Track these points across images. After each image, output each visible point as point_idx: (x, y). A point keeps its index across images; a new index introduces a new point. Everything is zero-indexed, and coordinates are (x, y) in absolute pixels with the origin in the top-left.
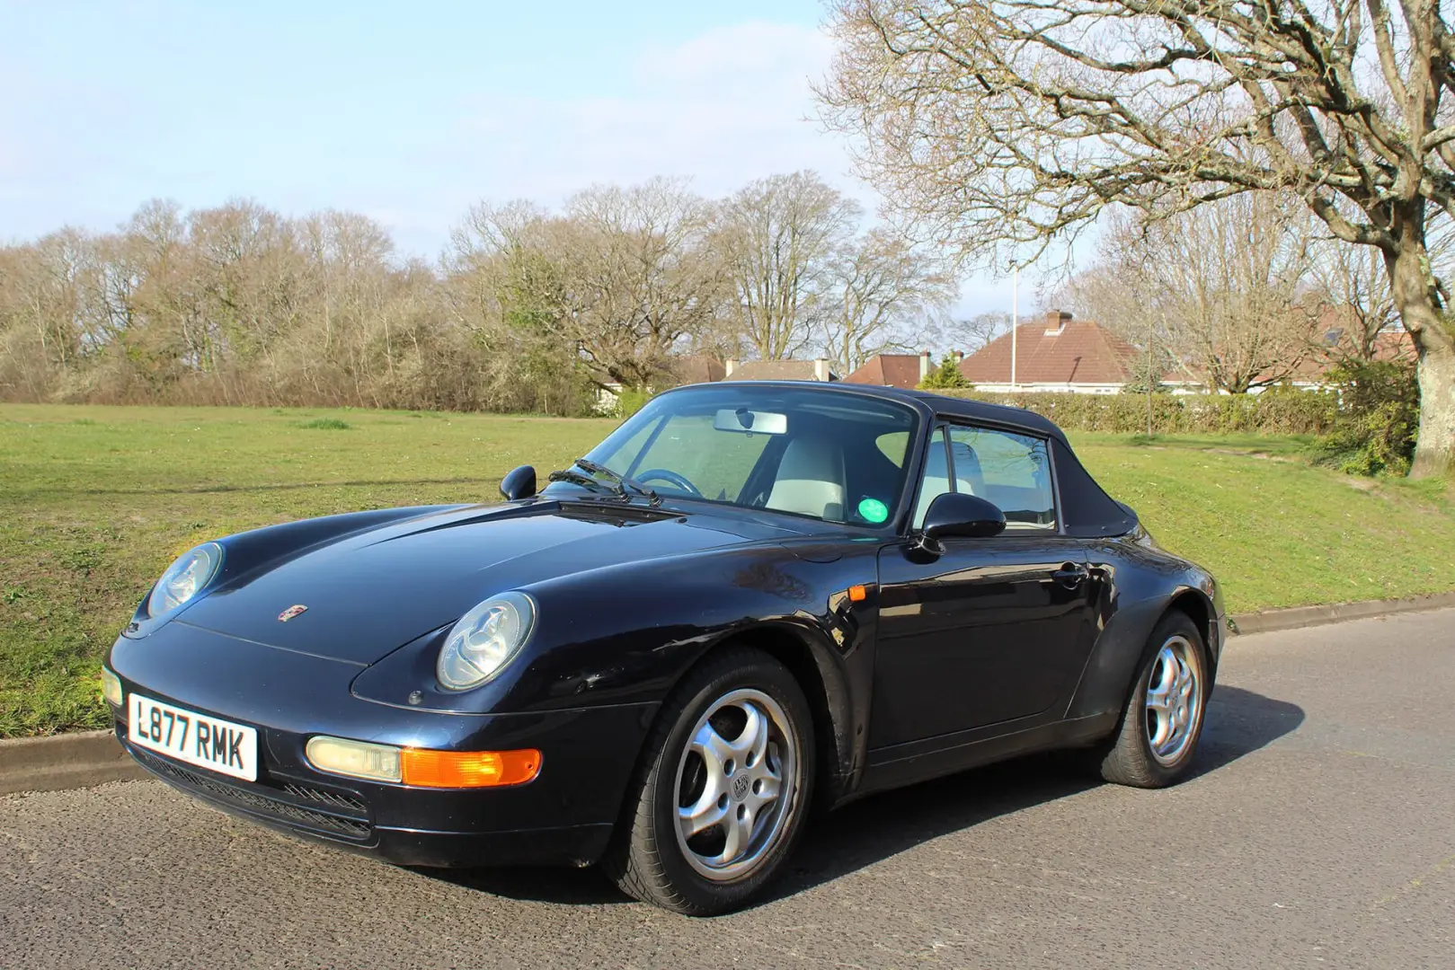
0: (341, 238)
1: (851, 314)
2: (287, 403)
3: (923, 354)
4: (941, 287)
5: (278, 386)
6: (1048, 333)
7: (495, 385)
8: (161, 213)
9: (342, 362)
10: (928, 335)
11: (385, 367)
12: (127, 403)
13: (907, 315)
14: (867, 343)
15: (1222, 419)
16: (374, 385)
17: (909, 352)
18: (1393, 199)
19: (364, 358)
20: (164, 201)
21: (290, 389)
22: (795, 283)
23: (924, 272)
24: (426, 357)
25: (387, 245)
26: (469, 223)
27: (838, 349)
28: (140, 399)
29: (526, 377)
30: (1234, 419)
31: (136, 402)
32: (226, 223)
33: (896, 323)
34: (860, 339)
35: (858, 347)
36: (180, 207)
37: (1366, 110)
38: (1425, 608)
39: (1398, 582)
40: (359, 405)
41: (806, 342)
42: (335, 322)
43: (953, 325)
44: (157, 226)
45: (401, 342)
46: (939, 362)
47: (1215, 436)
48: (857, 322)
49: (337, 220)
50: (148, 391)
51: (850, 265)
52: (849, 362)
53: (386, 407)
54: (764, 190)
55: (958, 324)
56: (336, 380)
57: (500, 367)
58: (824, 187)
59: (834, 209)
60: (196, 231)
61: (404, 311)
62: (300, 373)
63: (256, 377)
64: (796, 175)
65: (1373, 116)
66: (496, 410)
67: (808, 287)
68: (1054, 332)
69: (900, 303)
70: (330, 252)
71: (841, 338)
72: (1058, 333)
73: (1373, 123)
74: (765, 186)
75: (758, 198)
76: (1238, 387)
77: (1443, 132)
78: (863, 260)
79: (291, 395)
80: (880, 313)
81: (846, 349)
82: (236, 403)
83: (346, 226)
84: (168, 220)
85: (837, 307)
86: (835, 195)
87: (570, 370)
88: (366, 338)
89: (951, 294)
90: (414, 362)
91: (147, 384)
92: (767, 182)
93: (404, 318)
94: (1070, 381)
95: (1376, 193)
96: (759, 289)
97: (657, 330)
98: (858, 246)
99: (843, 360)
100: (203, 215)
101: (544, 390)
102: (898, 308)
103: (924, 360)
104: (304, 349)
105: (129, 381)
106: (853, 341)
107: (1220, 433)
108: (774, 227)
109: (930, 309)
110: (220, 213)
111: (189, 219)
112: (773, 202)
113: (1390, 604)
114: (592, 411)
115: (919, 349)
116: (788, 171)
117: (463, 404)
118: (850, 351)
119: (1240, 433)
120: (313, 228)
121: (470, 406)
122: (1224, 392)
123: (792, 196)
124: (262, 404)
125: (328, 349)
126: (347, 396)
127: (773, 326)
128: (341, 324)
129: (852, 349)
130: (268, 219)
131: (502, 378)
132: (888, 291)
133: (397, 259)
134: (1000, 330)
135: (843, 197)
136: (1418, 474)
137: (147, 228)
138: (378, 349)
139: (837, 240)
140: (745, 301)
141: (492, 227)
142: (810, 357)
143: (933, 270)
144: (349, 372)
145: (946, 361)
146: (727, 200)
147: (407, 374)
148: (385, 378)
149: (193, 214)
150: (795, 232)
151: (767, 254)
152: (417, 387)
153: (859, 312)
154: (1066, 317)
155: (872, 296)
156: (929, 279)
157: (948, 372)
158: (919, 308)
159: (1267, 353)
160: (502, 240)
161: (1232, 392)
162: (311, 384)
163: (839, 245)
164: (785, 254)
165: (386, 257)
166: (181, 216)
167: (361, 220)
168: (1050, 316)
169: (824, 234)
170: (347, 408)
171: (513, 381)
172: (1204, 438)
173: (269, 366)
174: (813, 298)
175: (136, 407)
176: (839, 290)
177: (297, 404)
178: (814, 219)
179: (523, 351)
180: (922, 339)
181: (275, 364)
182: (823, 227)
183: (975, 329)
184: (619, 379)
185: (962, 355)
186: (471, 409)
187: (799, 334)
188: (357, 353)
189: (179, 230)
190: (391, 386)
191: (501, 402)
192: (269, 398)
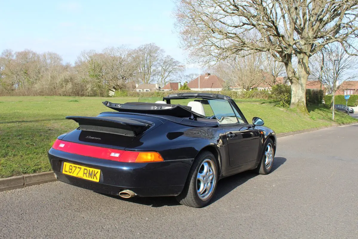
0: (51, 58)
1: (163, 74)
2: (40, 95)
3: (179, 82)
4: (182, 68)
5: (38, 91)
6: (205, 78)
7: (88, 90)
8: (8, 52)
9: (53, 86)
10: (179, 78)
11: (63, 86)
12: (2, 96)
13: (174, 74)
14: (166, 80)
15: (245, 96)
16: (61, 91)
17: (175, 82)
18: (287, 54)
19: (58, 84)
20: (9, 49)
21: (41, 92)
22: (151, 67)
23: (178, 65)
24: (72, 84)
25: (61, 60)
26: (81, 55)
27: (160, 81)
28: (5, 95)
29: (95, 89)
30: (248, 96)
31: (4, 95)
32: (24, 55)
33: (172, 76)
34: (165, 79)
35: (164, 81)
36: (13, 51)
37: (283, 37)
38: (299, 133)
39: (294, 128)
40: (57, 95)
41: (153, 80)
42: (51, 77)
43: (184, 76)
44: (8, 55)
45: (66, 81)
46: (183, 84)
47: (244, 99)
48: (164, 75)
49: (50, 54)
50: (7, 93)
51: (162, 63)
52: (162, 84)
53: (64, 96)
54: (144, 47)
55: (185, 76)
56: (52, 90)
57: (89, 86)
58: (156, 46)
59: (159, 51)
60: (17, 56)
61: (67, 74)
62: (43, 88)
63: (33, 89)
64: (151, 44)
65: (284, 38)
66: (89, 96)
67: (153, 68)
68: (207, 78)
69: (173, 71)
70: (49, 61)
71: (161, 79)
72: (208, 78)
73: (284, 39)
74: (144, 46)
75: (142, 49)
76: (248, 89)
77: (297, 41)
78: (165, 62)
79: (41, 93)
80: (169, 74)
81: (162, 81)
82: (28, 95)
83: (52, 55)
84: (10, 54)
85: (160, 72)
86: (159, 48)
87: (104, 87)
88: (58, 81)
89: (184, 69)
90: (70, 86)
91: (7, 91)
92: (144, 45)
93: (67, 76)
94: (211, 88)
95: (284, 53)
96: (143, 69)
97: (123, 78)
98: (164, 59)
99: (161, 84)
100: (18, 53)
101: (98, 91)
102: (172, 73)
103: (179, 84)
104: (44, 83)
105: (3, 90)
106: (163, 80)
107: (245, 99)
108: (146, 55)
109: (179, 72)
110: (23, 52)
111: (15, 54)
112: (146, 50)
113: (294, 132)
114: (109, 96)
115: (178, 81)
116: (149, 43)
117: (81, 95)
118: (163, 82)
119: (249, 99)
120: (44, 56)
121: (83, 95)
122: (245, 90)
123: (150, 48)
124: (34, 95)
125: (50, 83)
126: (54, 93)
127: (146, 77)
128: (53, 78)
129: (163, 81)
130: (34, 54)
131: (90, 89)
132: (170, 68)
133: (64, 63)
134: (195, 77)
135: (161, 48)
136: (292, 107)
137: (5, 56)
138: (61, 83)
139: (160, 57)
140: (140, 71)
141: (86, 55)
142: (154, 83)
143: (180, 64)
144: (55, 88)
145: (185, 84)
146: (136, 49)
147: (68, 88)
148: (63, 89)
149: (16, 52)
150: (150, 56)
151: (144, 61)
152: (71, 91)
153: (164, 73)
154: (209, 74)
155: (167, 70)
156: (179, 66)
157: (185, 86)
158: (177, 72)
159: (254, 82)
160: (88, 59)
161: (247, 90)
162: (46, 91)
163: (160, 59)
164: (148, 61)
165: (61, 62)
166: (13, 53)
167: (55, 54)
168: (206, 74)
169: (157, 56)
170: (55, 96)
171: (92, 90)
172: (242, 100)
173: (36, 87)
174: (154, 71)
175: (5, 96)
176: (160, 68)
177: (43, 95)
178: (154, 54)
179: (94, 83)
180: (178, 79)
181: (37, 86)
182: (156, 55)
183: (189, 77)
184: (115, 89)
185: (187, 82)
186: (83, 96)
187: (151, 78)
188: (57, 84)
189: (13, 56)
190: (64, 91)
191: (89, 94)
192: (36, 94)
